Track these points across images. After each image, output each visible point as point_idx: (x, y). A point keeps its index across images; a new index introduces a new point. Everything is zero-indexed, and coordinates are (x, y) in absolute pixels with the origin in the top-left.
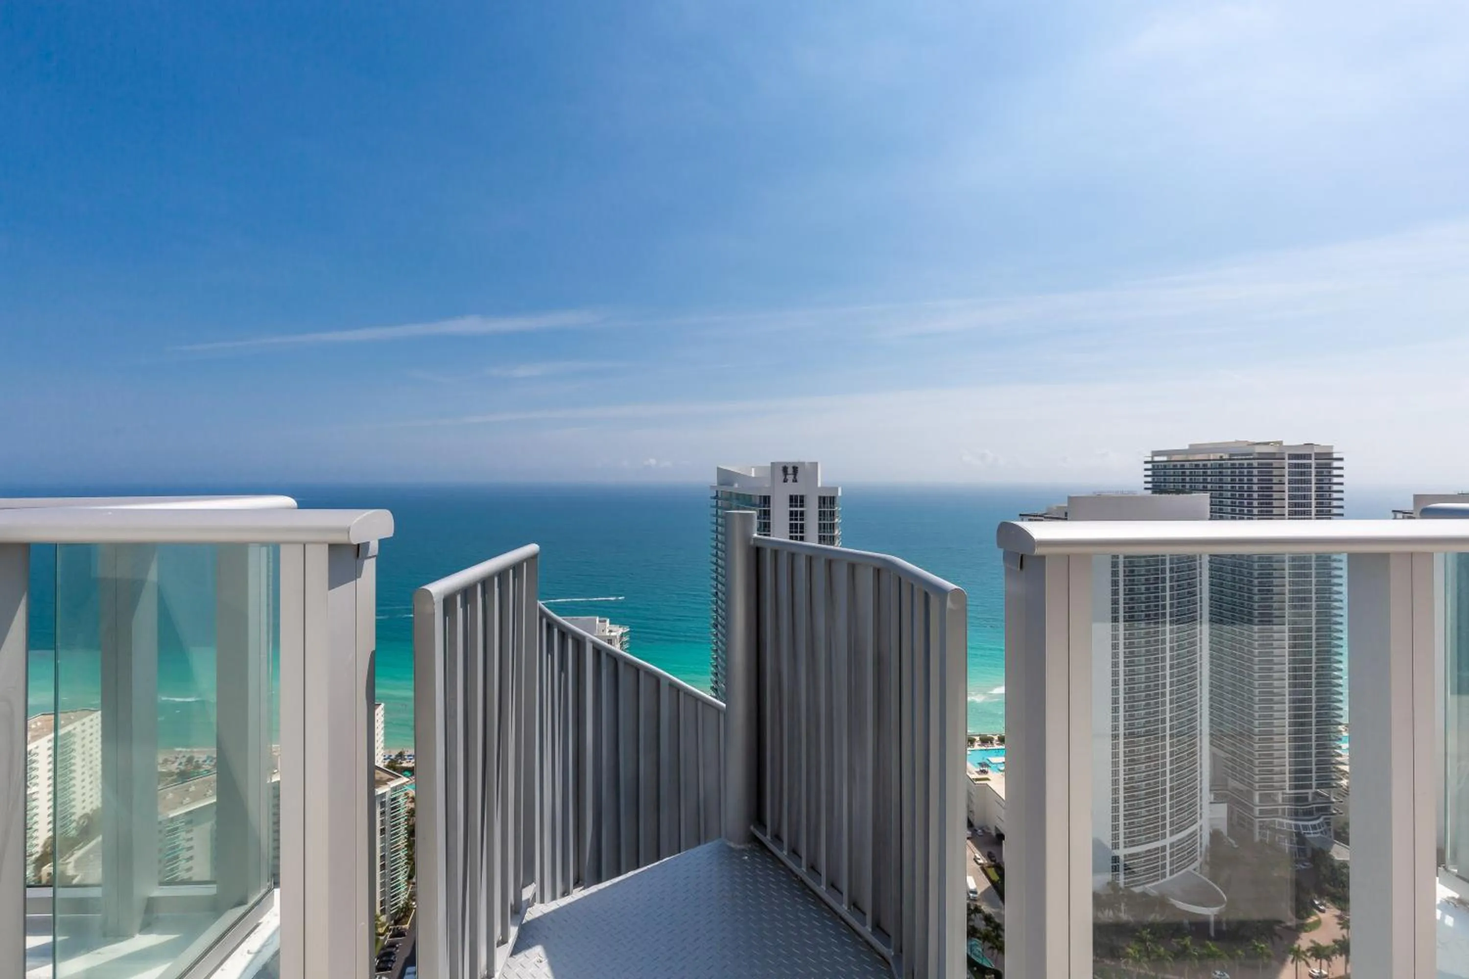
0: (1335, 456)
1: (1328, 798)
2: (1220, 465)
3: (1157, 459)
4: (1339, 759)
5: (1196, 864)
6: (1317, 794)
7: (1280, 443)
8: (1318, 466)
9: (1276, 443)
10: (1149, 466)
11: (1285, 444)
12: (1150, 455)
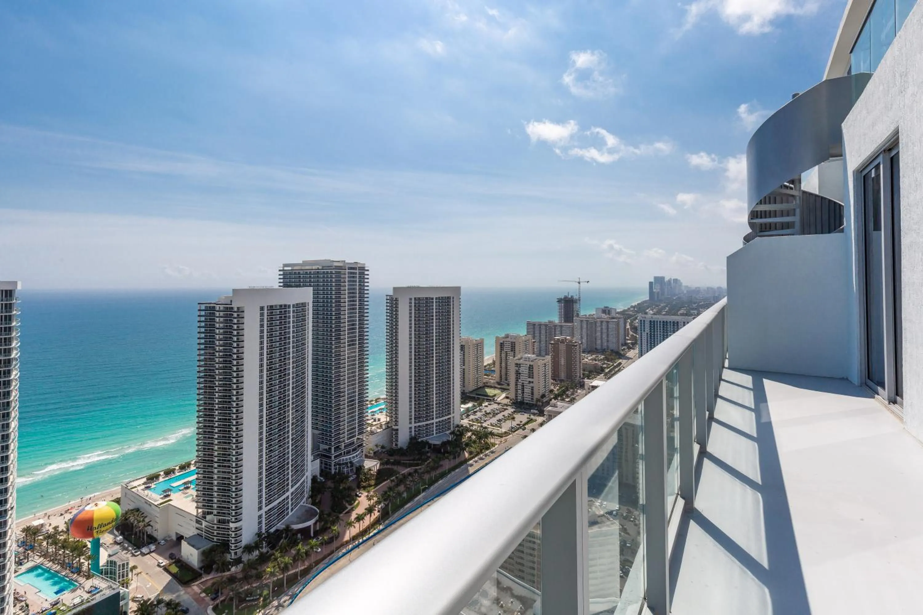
0: (366, 269)
1: (362, 439)
2: (318, 272)
3: (286, 268)
4: (367, 418)
5: (305, 499)
6: (358, 439)
7: (344, 261)
8: (360, 273)
9: (342, 261)
10: (282, 273)
11: (346, 262)
12: (282, 266)
